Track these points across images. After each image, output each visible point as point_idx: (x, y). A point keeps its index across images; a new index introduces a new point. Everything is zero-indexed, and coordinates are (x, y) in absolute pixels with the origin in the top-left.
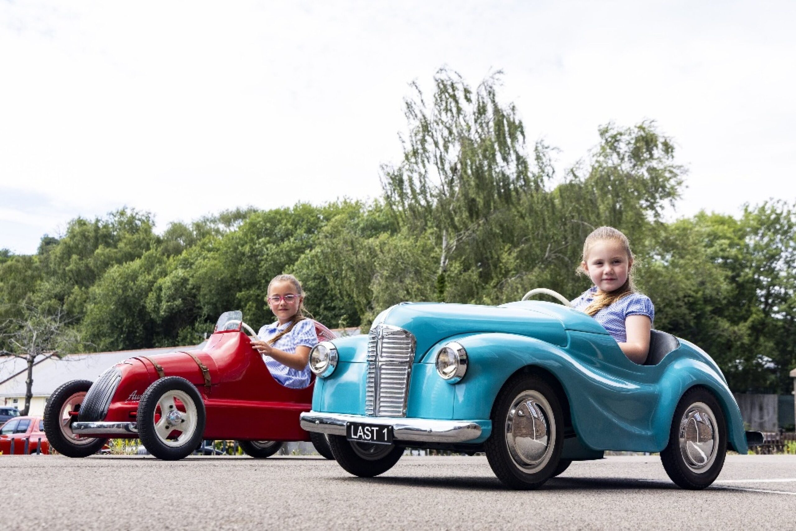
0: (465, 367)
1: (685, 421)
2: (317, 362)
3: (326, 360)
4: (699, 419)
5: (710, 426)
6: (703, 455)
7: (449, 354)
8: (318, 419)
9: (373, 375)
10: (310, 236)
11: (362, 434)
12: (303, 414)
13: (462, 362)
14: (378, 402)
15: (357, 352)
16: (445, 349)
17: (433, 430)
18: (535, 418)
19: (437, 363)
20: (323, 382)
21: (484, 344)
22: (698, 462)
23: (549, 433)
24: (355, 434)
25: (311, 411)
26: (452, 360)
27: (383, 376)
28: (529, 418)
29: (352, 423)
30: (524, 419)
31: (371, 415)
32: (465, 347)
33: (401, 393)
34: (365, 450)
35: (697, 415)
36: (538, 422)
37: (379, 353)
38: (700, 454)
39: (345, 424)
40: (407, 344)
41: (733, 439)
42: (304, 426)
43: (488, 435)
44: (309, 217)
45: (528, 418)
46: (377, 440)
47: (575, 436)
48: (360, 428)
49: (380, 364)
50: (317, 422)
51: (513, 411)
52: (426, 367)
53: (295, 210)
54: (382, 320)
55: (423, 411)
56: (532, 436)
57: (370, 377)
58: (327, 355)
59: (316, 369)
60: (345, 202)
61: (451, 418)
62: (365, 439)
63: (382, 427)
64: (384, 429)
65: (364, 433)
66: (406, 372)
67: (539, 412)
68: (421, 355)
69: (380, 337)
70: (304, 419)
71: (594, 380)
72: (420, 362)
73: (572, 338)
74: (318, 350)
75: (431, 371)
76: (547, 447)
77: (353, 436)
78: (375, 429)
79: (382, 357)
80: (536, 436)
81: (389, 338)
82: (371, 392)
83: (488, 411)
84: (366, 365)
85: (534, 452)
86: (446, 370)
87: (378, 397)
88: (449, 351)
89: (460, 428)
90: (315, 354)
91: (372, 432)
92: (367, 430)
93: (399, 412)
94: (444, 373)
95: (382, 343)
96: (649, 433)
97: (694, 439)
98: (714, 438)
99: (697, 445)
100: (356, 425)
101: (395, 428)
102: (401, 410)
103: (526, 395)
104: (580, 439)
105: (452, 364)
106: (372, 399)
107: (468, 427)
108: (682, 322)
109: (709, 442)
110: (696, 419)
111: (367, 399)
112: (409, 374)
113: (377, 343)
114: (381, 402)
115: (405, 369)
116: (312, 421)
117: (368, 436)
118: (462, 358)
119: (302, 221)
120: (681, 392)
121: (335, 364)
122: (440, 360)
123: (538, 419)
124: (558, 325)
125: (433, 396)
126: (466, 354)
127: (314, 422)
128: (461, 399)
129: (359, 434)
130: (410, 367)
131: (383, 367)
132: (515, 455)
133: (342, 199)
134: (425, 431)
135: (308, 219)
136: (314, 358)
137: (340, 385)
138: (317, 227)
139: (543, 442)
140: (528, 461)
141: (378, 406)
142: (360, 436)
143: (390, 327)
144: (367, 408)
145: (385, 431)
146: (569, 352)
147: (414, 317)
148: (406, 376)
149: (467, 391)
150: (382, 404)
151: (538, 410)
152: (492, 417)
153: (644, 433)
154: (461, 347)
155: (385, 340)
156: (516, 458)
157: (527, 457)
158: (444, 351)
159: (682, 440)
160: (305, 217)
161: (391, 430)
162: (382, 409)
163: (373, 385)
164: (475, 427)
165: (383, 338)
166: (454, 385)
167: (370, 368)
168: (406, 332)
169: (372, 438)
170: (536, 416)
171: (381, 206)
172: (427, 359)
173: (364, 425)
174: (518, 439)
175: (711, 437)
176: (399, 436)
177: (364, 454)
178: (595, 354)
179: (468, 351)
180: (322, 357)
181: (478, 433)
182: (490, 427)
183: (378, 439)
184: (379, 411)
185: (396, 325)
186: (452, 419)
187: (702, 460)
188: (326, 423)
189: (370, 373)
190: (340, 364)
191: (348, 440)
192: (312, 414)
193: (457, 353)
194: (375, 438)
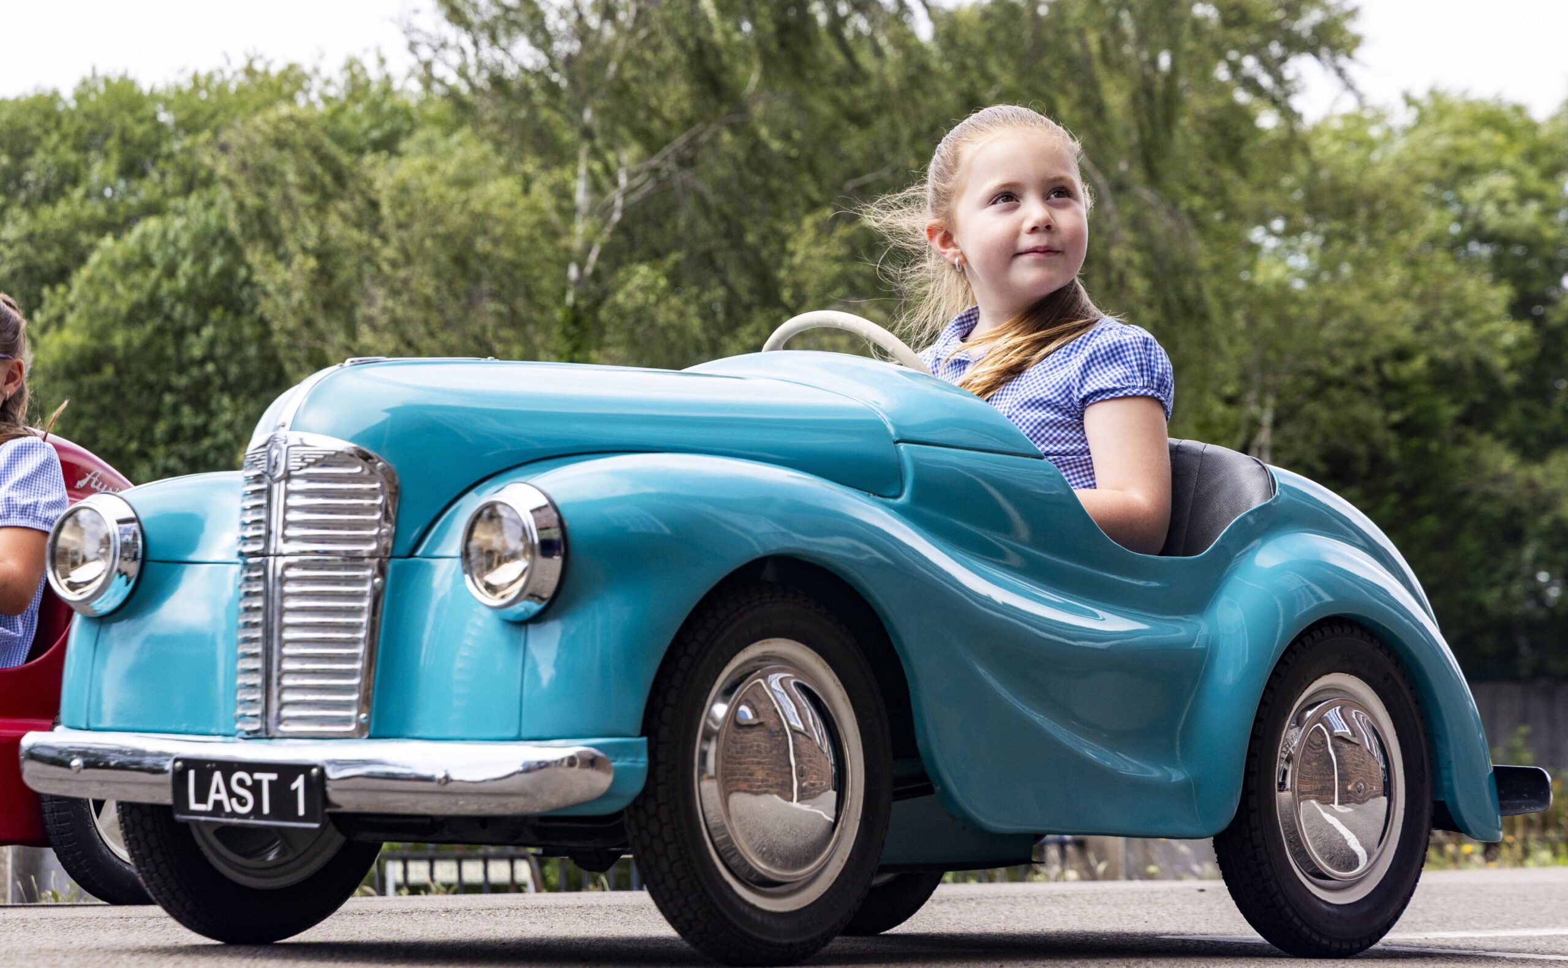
0: (557, 561)
1: (1292, 738)
2: (74, 565)
3: (104, 555)
4: (1341, 729)
5: (1377, 753)
6: (1354, 844)
7: (506, 523)
8: (83, 753)
9: (258, 603)
10: (135, 184)
11: (223, 796)
12: (30, 739)
13: (547, 548)
14: (275, 691)
15: (209, 526)
16: (492, 506)
17: (455, 776)
18: (795, 731)
19: (466, 555)
20: (94, 629)
21: (624, 490)
22: (1339, 868)
23: (840, 783)
24: (202, 798)
25: (58, 729)
26: (515, 544)
27: (290, 604)
28: (777, 733)
29: (189, 763)
30: (756, 738)
31: (253, 736)
32: (558, 503)
33: (352, 658)
34: (246, 855)
35: (1333, 715)
36: (805, 747)
37: (277, 526)
38: (1345, 841)
39: (168, 766)
40: (373, 494)
41: (1452, 792)
42: (35, 777)
43: (636, 786)
44: (129, 121)
45: (772, 734)
46: (272, 816)
47: (928, 790)
48: (217, 777)
49: (281, 562)
50: (76, 762)
51: (720, 710)
52: (430, 569)
53: (80, 98)
54: (287, 418)
55: (424, 717)
56: (785, 791)
57: (248, 610)
58: (106, 541)
59: (73, 586)
60: (250, 71)
61: (513, 733)
62: (233, 814)
63: (287, 771)
64: (294, 779)
65: (231, 794)
66: (367, 588)
67: (810, 712)
68: (416, 533)
69: (280, 473)
70: (32, 756)
71: (988, 601)
72: (411, 555)
73: (918, 467)
74: (76, 523)
75: (449, 582)
76: (835, 825)
77: (194, 806)
78: (266, 778)
79: (286, 539)
80: (801, 789)
81: (310, 478)
82: (254, 656)
83: (634, 706)
84: (236, 569)
85: (789, 842)
86: (495, 577)
87: (275, 674)
88: (502, 511)
89: (542, 765)
90: (67, 537)
91: (256, 788)
92: (241, 783)
93: (346, 721)
94: (491, 588)
95: (288, 494)
96: (1177, 776)
97: (1324, 797)
98: (1388, 790)
99: (1334, 814)
100: (204, 768)
101: (332, 773)
102: (353, 713)
103: (765, 658)
104: (947, 797)
105: (514, 556)
106: (258, 680)
107: (572, 761)
108: (1361, 449)
109: (1371, 803)
110: (1331, 730)
111: (240, 681)
112: (377, 596)
113: (269, 492)
114: (283, 689)
115: (362, 581)
116: (59, 760)
117: (242, 801)
118: (546, 535)
119: (107, 136)
120: (1280, 638)
121: (133, 568)
122: (474, 544)
123: (806, 734)
124: (874, 428)
125: (459, 664)
126: (561, 521)
127: (66, 765)
128: (547, 673)
129: (213, 796)
130: (382, 571)
131: (291, 573)
132: (729, 853)
133: (239, 63)
134: (429, 779)
135: (124, 130)
136: (65, 552)
137: (151, 640)
138: (156, 158)
139: (823, 809)
140: (775, 872)
141: (274, 705)
142: (218, 804)
143: (309, 438)
144: (240, 712)
145: (299, 784)
146: (906, 513)
147: (391, 405)
148: (366, 603)
149: (568, 646)
150: (287, 697)
151: (804, 702)
152: (648, 728)
153: (1156, 774)
154: (544, 501)
155: (297, 485)
156: (734, 861)
157: (769, 855)
158: (490, 514)
159: (1283, 798)
160: (116, 123)
161: (317, 781)
162: (287, 712)
163: (258, 633)
164: (592, 762)
165: (288, 477)
166: (522, 624)
167: (248, 579)
168: (366, 457)
169: (257, 810)
170: (800, 726)
171: (368, 82)
172: (435, 544)
173: (228, 767)
174: (739, 800)
175: (1377, 787)
176: (344, 801)
177: (243, 870)
178: (1002, 524)
179: (566, 513)
180: (90, 547)
181: (602, 781)
182: (642, 762)
183: (275, 814)
184: (280, 720)
185: (333, 433)
186: (518, 738)
187: (1351, 861)
188: (107, 766)
189: (247, 594)
190: (150, 566)
191: (180, 817)
192: (60, 738)
193: (529, 520)
194: (266, 810)
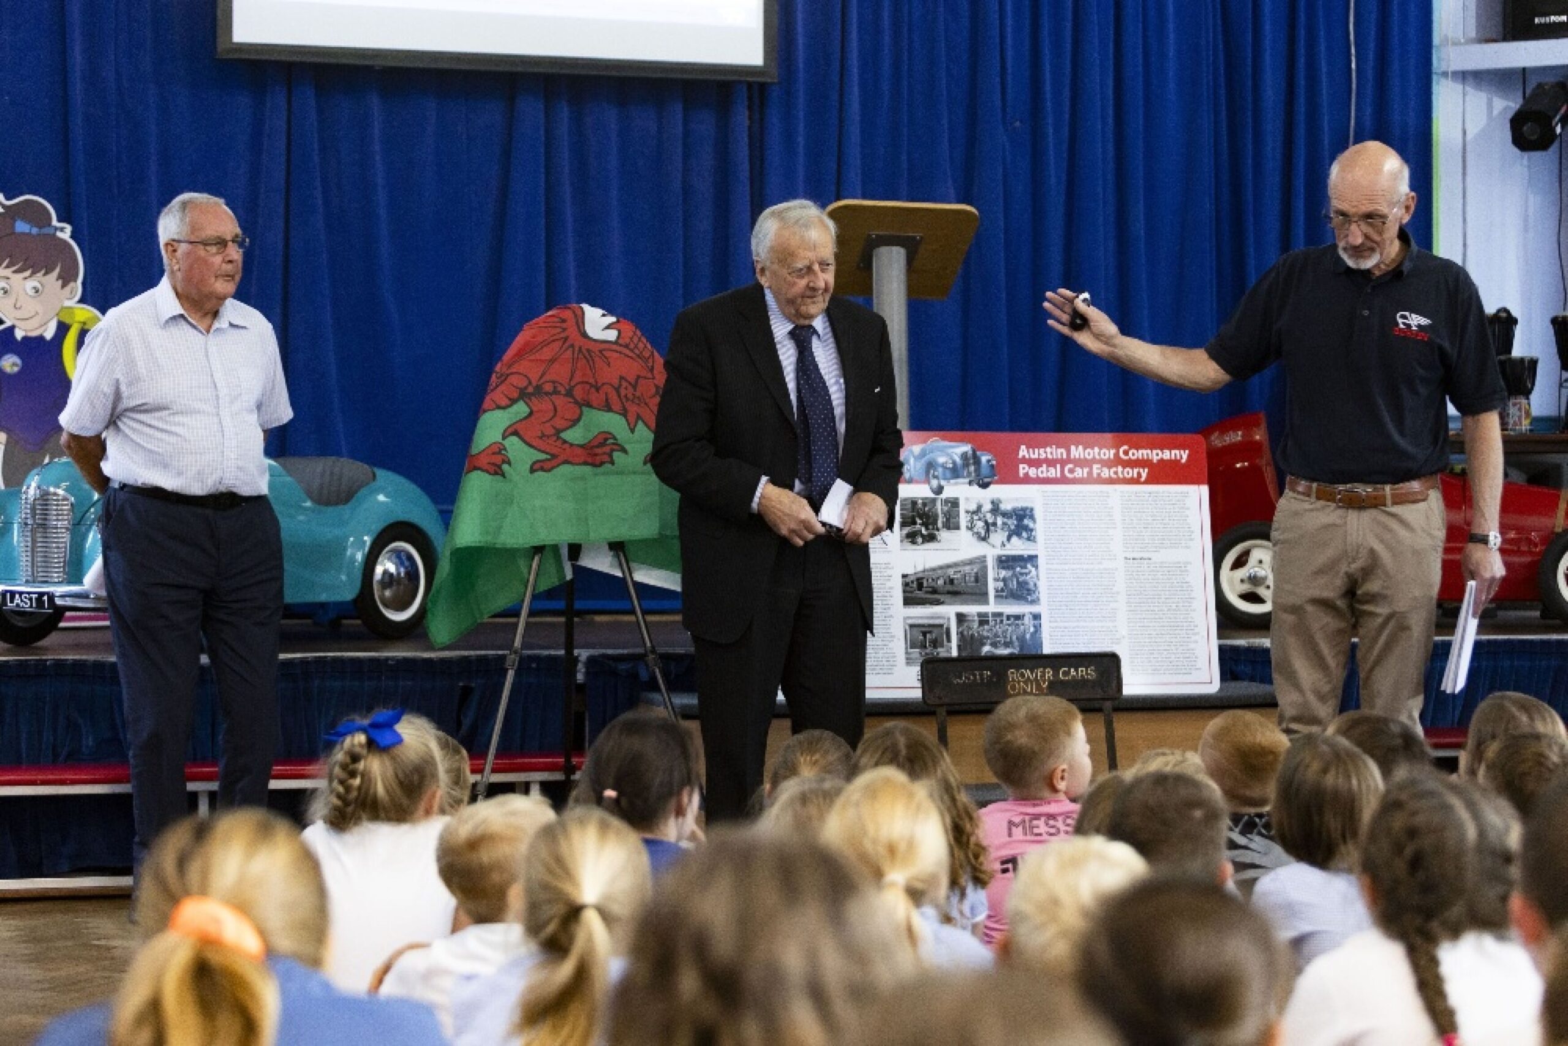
9: (28, 539)
11: (19, 601)
14: (35, 568)
24: (12, 601)
27: (39, 540)
29: (7, 591)
31: (29, 584)
33: (60, 558)
40: (63, 506)
46: (36, 608)
48: (17, 596)
57: (24, 541)
62: (23, 607)
63: (41, 594)
65: (22, 601)
72: (79, 524)
77: (9, 603)
78: (34, 596)
81: (42, 500)
82: (27, 556)
91: (31, 599)
92: (25, 598)
93: (61, 578)
100: (13, 594)
101: (57, 595)
102: (61, 575)
106: (29, 564)
114: (38, 567)
117: (26, 604)
129: (16, 602)
141: (35, 572)
142: (18, 603)
145: (45, 598)
148: (64, 540)
150: (40, 570)
155: (38, 502)
161: (51, 597)
162: (40, 575)
169: (31, 606)
173: (21, 593)
176: (61, 603)
177: (19, 621)
189: (24, 536)
191: (4, 608)
194: (34, 605)
